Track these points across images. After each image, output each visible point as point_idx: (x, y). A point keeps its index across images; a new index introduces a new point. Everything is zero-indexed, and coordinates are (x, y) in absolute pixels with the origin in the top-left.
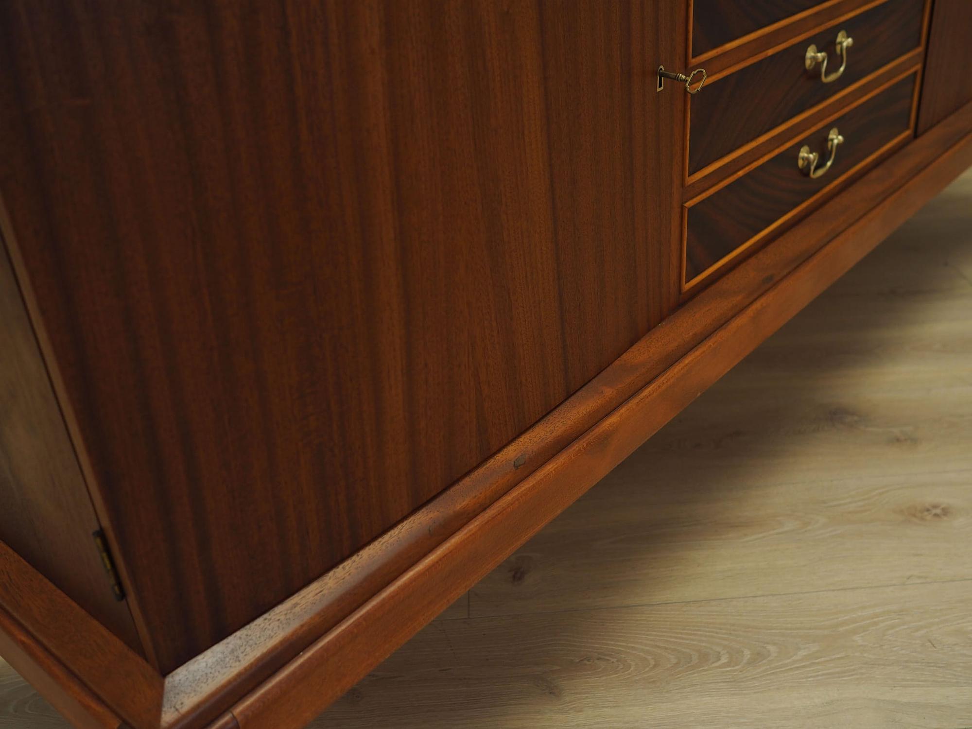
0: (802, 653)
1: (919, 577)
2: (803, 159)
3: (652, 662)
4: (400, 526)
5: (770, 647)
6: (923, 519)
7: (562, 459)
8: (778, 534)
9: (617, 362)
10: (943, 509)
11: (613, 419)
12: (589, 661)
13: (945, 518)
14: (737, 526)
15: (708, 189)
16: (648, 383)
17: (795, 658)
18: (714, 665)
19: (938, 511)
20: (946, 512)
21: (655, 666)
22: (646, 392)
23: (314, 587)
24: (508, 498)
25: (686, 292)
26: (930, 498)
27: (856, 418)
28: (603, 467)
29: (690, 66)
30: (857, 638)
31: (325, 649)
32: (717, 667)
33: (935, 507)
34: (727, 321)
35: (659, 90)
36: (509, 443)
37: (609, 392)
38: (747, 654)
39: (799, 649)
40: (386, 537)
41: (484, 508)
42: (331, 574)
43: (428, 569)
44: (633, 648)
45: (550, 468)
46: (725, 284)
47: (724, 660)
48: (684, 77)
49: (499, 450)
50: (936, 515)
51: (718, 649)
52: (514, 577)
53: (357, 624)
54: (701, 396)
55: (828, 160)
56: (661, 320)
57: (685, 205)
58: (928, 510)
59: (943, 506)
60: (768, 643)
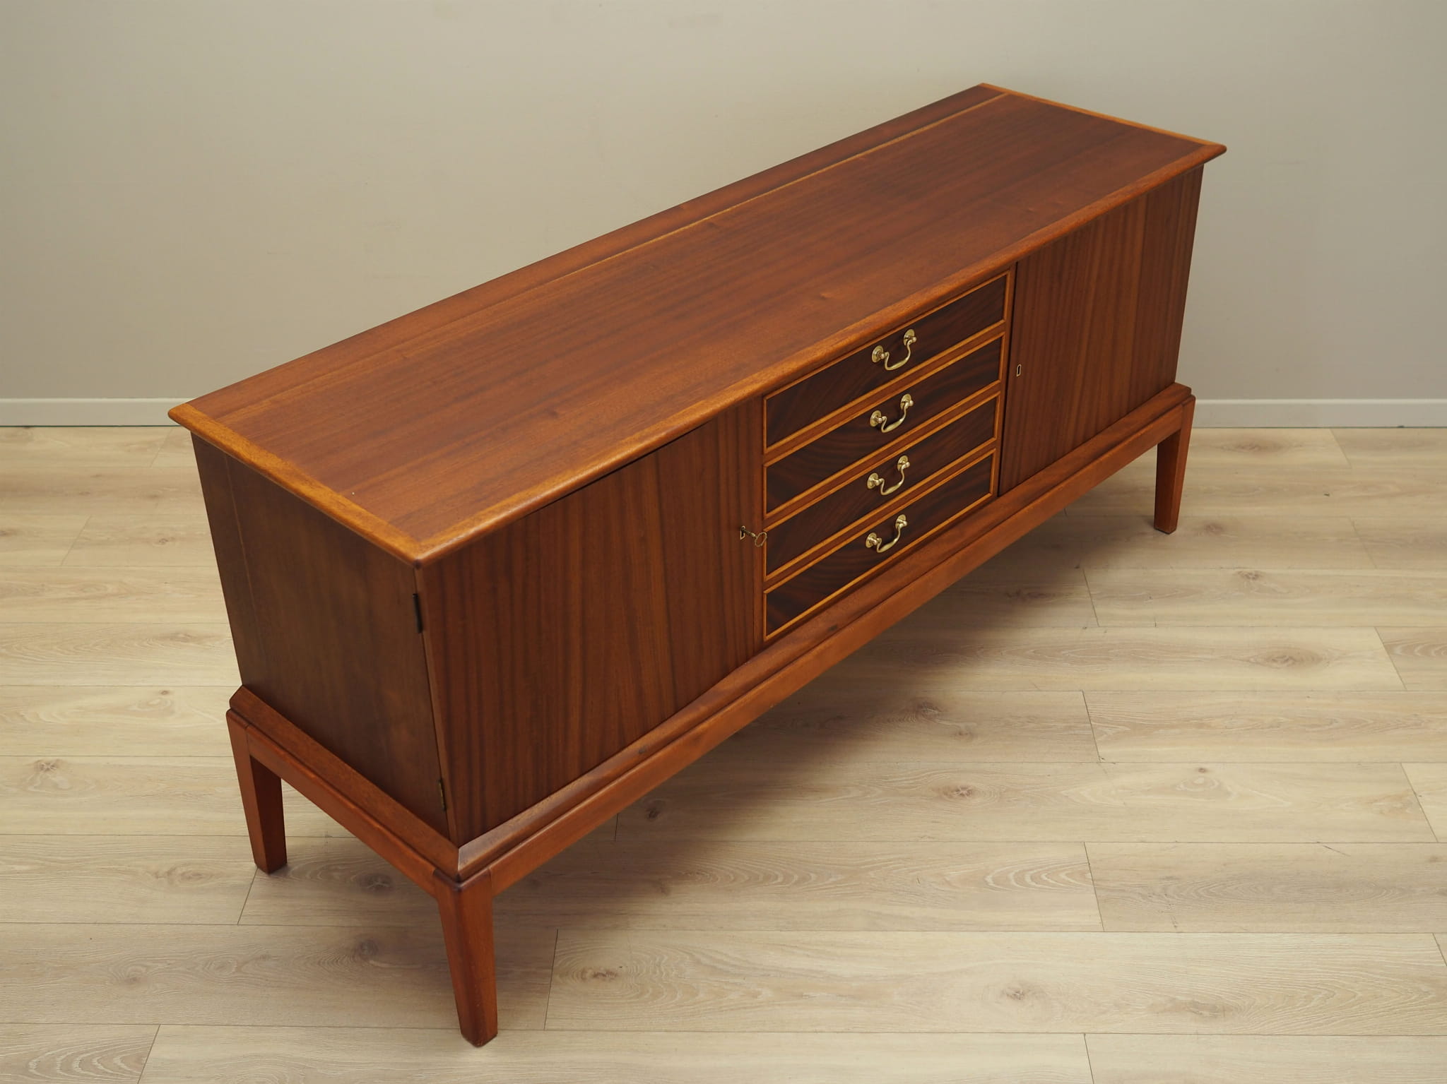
0: (832, 880)
1: (929, 837)
2: (870, 541)
3: (732, 878)
4: (573, 783)
5: (812, 875)
6: (951, 797)
7: (669, 749)
8: (844, 799)
9: (712, 689)
10: (968, 791)
11: (705, 725)
12: (691, 873)
13: (967, 797)
14: (817, 791)
15: (783, 579)
16: (730, 703)
17: (826, 882)
18: (774, 883)
19: (965, 792)
20: (970, 793)
21: (734, 880)
22: (729, 708)
23: (528, 811)
24: (634, 771)
25: (766, 642)
26: (963, 781)
27: (936, 712)
28: (697, 754)
29: (765, 519)
30: (872, 874)
31: (532, 842)
32: (775, 884)
33: (964, 788)
34: (797, 658)
35: (741, 538)
36: (637, 739)
37: (703, 709)
38: (796, 877)
39: (831, 877)
40: (565, 789)
41: (619, 776)
42: (536, 805)
43: (585, 807)
44: (722, 868)
45: (660, 754)
46: (798, 633)
47: (780, 880)
48: (754, 535)
49: (631, 744)
50: (962, 795)
51: (777, 873)
52: (650, 816)
53: (548, 832)
54: (773, 708)
55: (896, 537)
56: (747, 659)
57: (765, 592)
58: (958, 791)
59: (970, 788)
60: (811, 872)
